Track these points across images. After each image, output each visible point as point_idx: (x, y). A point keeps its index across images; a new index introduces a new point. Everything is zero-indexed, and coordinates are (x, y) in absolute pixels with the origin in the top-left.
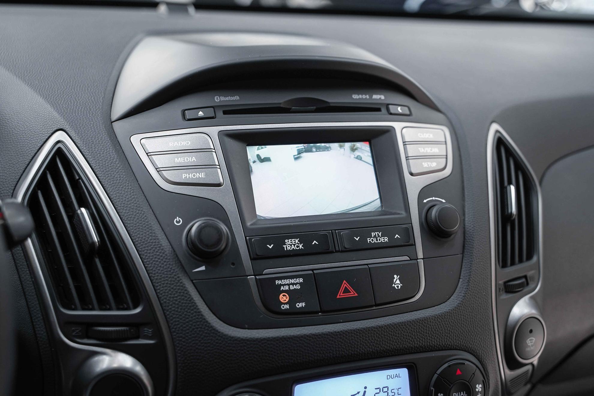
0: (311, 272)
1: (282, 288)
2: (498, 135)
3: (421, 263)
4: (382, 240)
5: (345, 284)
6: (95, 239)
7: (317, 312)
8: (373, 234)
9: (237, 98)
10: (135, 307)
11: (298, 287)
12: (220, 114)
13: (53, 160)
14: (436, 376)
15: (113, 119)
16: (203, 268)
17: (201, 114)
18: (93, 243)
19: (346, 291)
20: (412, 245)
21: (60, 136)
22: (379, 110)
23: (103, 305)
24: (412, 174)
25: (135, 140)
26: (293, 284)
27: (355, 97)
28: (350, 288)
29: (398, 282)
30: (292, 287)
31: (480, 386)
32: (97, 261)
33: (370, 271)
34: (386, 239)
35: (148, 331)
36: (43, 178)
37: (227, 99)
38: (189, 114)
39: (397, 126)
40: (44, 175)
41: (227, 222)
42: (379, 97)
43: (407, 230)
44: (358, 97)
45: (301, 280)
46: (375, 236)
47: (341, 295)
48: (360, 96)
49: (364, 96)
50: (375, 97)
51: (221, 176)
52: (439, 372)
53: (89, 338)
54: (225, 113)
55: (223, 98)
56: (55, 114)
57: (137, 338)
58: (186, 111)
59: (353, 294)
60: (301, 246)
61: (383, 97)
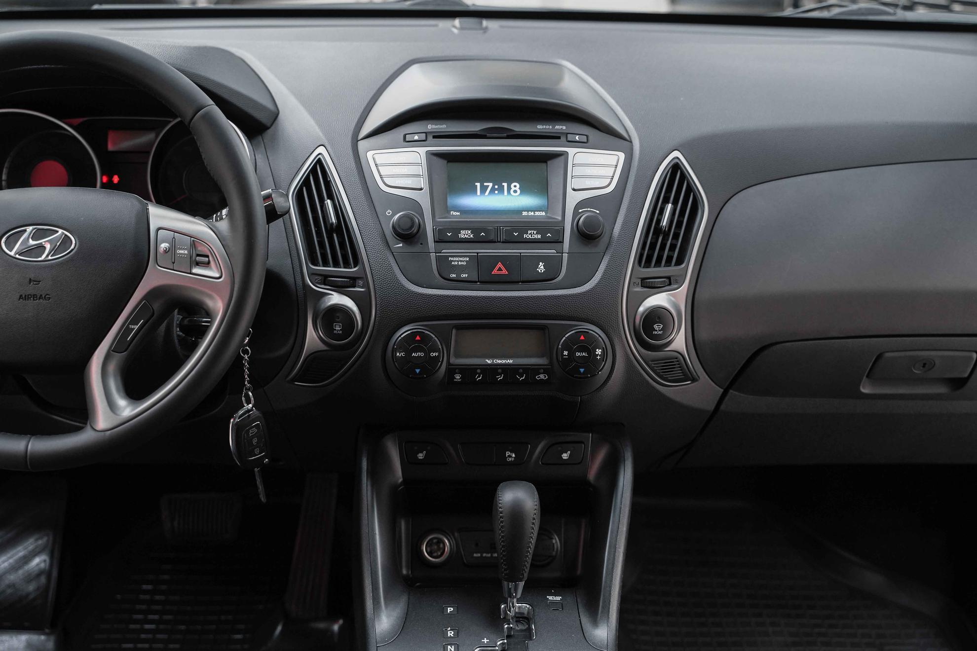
0: (476, 254)
1: (453, 263)
2: (677, 160)
3: (565, 256)
4: (536, 236)
5: (500, 265)
6: (334, 221)
7: (476, 282)
8: (529, 232)
9: (444, 126)
10: (355, 267)
11: (464, 263)
12: (430, 138)
13: (315, 166)
14: (564, 338)
15: (359, 139)
16: (401, 245)
17: (416, 138)
18: (332, 224)
19: (500, 269)
20: (560, 242)
21: (321, 150)
22: (559, 138)
23: (336, 264)
24: (574, 190)
25: (370, 154)
26: (461, 261)
27: (540, 127)
28: (502, 267)
29: (542, 267)
30: (460, 263)
31: (600, 350)
32: (335, 235)
33: (520, 258)
34: (539, 236)
35: (361, 282)
36: (308, 178)
37: (437, 127)
38: (408, 138)
39: (571, 151)
40: (308, 176)
41: (422, 214)
42: (560, 127)
43: (558, 232)
44: (541, 127)
45: (468, 259)
46: (531, 234)
47: (495, 272)
48: (544, 127)
49: (547, 127)
50: (557, 127)
51: (423, 183)
52: (566, 336)
53: (325, 284)
54: (434, 137)
55: (434, 126)
56: (321, 134)
57: (354, 287)
58: (407, 135)
59: (505, 272)
60: (471, 236)
61: (564, 128)
